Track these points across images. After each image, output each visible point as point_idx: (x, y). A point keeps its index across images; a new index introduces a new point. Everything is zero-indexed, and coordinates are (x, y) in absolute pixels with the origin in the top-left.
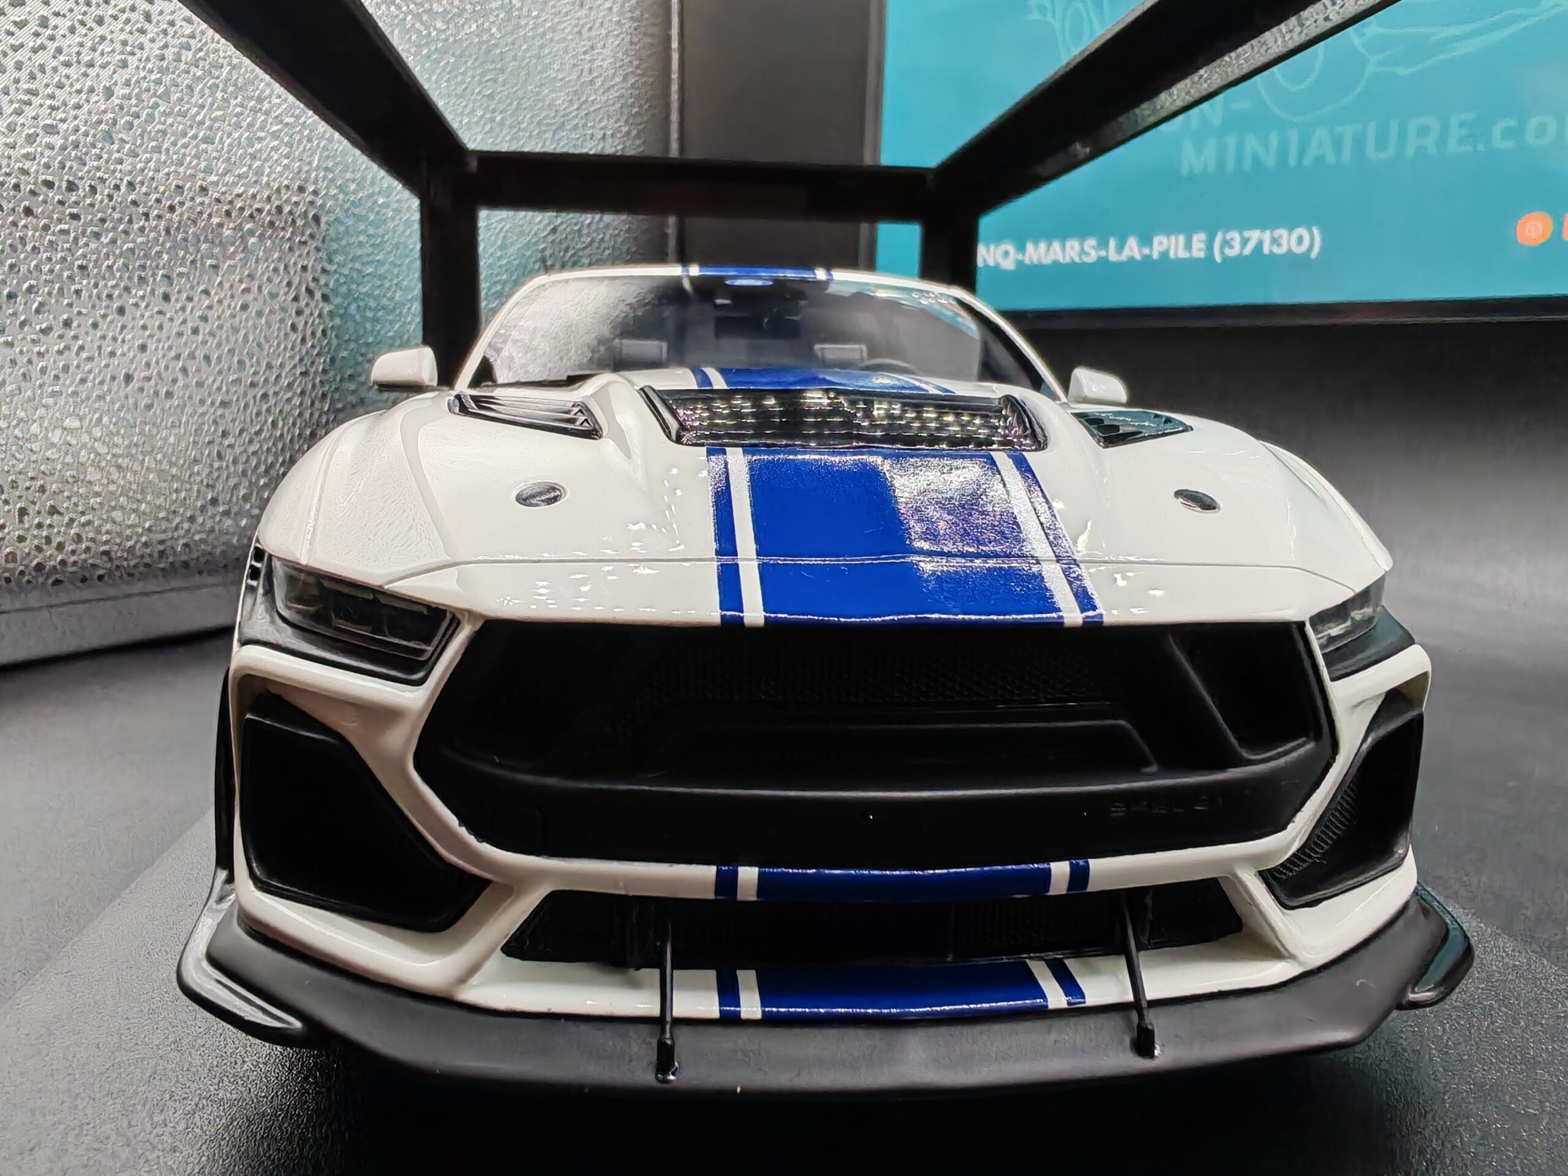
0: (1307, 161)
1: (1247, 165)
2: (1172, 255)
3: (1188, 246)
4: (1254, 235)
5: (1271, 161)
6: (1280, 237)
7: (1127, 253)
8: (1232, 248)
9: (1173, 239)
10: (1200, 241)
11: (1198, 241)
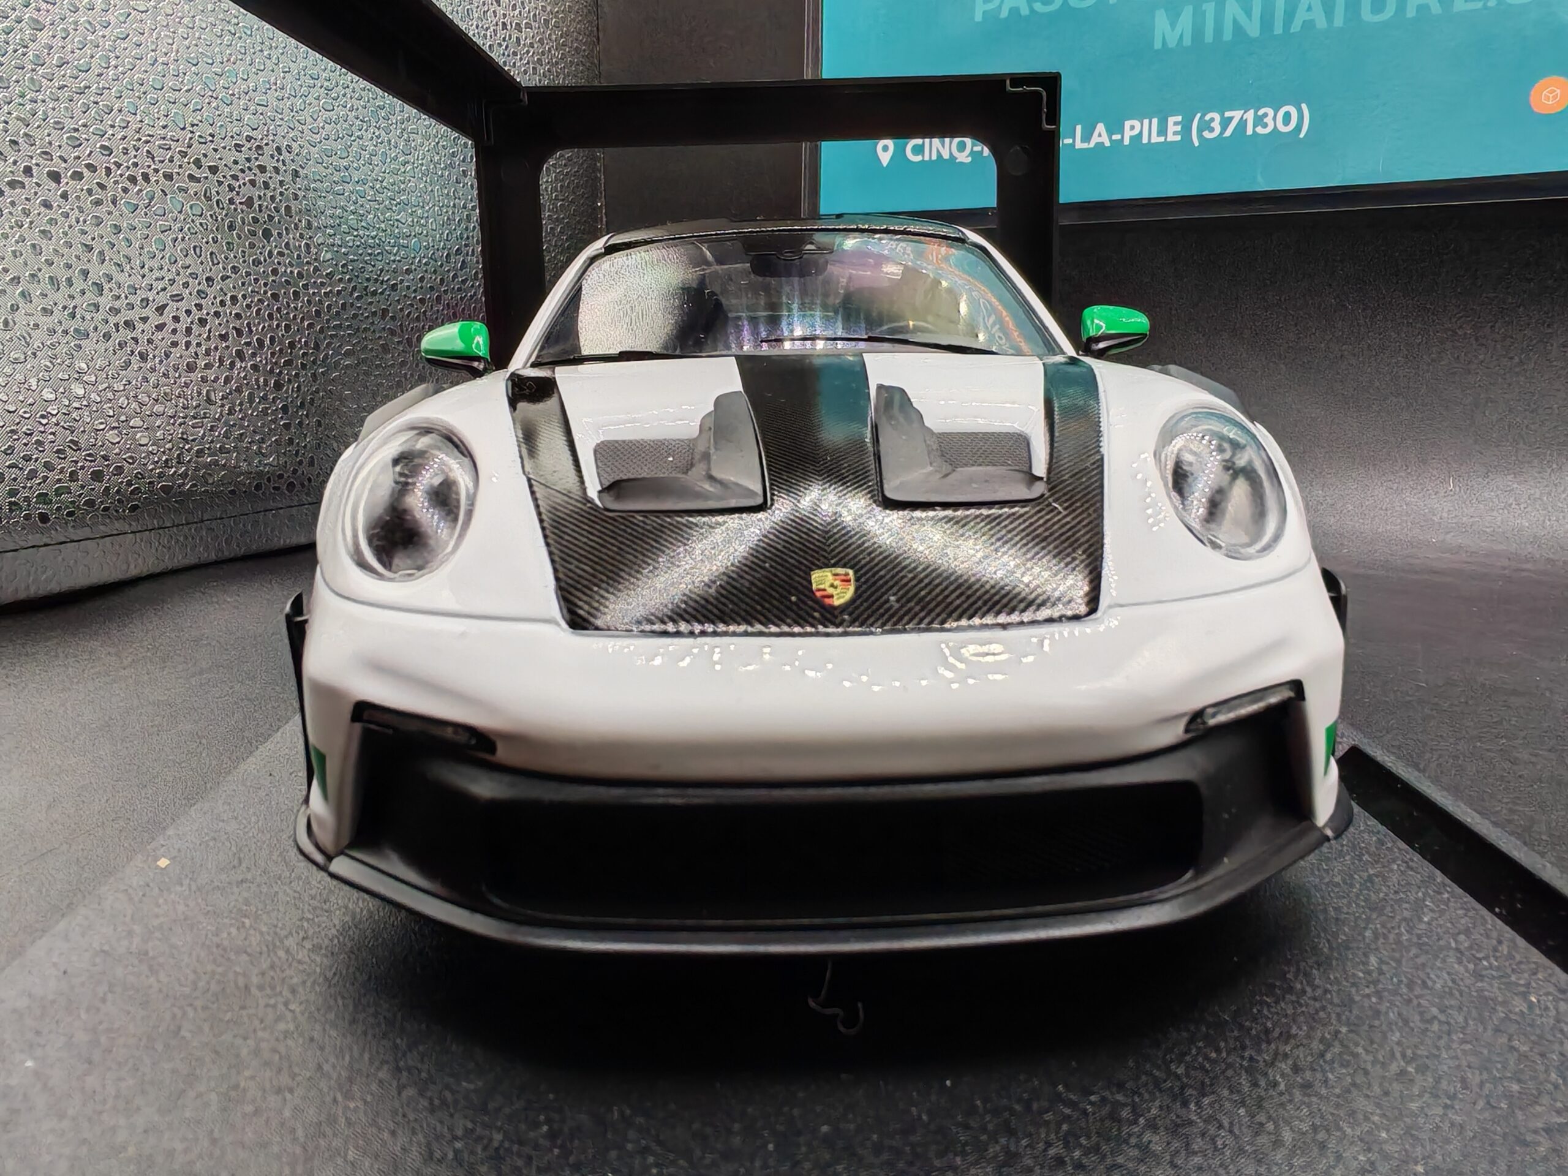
0: (1296, 27)
1: (1228, 35)
2: (1145, 140)
3: (1162, 131)
4: (1237, 115)
5: (1253, 29)
6: (1266, 115)
7: (1095, 139)
8: (1212, 130)
9: (1146, 122)
10: (1176, 124)
11: (1174, 123)
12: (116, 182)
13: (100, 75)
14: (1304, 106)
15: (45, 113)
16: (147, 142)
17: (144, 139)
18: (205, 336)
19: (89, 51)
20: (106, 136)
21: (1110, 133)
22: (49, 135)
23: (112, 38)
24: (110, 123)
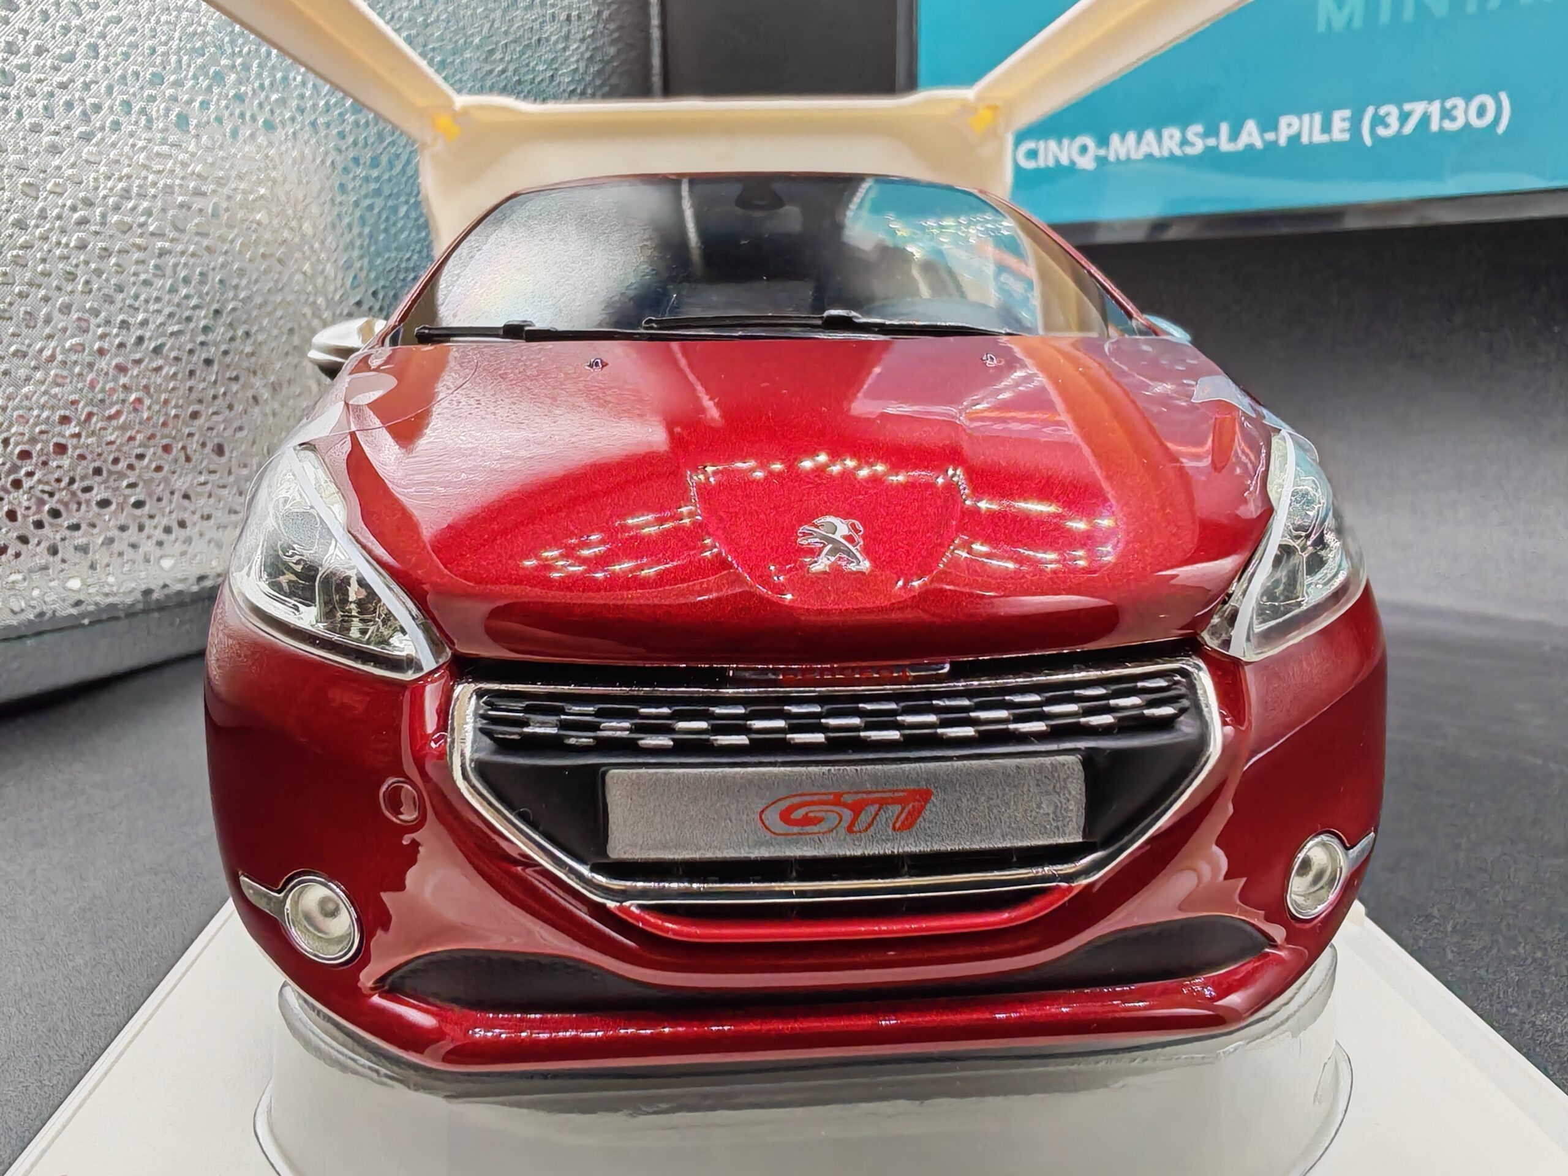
1: (1409, 15)
2: (1305, 140)
3: (1327, 128)
4: (1418, 109)
5: (1441, 7)
6: (1455, 107)
7: (1243, 141)
8: (1387, 126)
9: (1306, 118)
10: (1344, 120)
11: (1340, 120)
12: (105, 197)
13: (87, 66)
14: (1503, 96)
15: (20, 114)
16: (144, 148)
17: (140, 144)
18: (213, 378)
19: (74, 38)
20: (94, 141)
21: (1263, 129)
22: (24, 139)
23: (102, 22)
24: (98, 124)
